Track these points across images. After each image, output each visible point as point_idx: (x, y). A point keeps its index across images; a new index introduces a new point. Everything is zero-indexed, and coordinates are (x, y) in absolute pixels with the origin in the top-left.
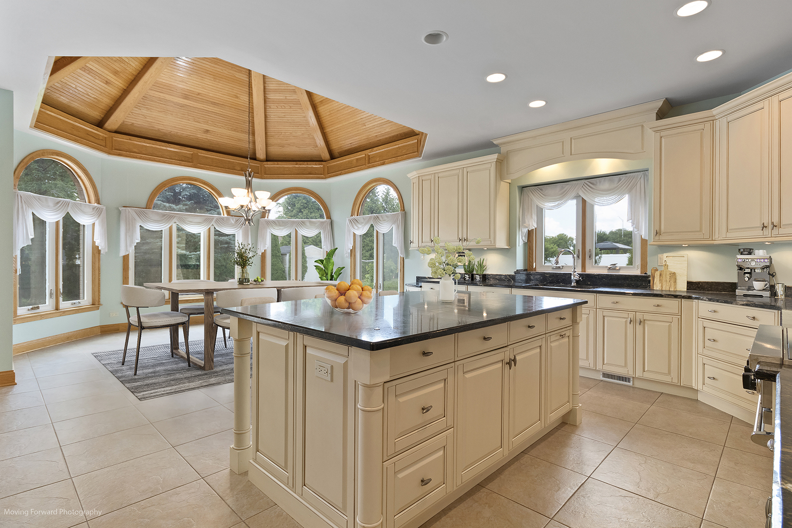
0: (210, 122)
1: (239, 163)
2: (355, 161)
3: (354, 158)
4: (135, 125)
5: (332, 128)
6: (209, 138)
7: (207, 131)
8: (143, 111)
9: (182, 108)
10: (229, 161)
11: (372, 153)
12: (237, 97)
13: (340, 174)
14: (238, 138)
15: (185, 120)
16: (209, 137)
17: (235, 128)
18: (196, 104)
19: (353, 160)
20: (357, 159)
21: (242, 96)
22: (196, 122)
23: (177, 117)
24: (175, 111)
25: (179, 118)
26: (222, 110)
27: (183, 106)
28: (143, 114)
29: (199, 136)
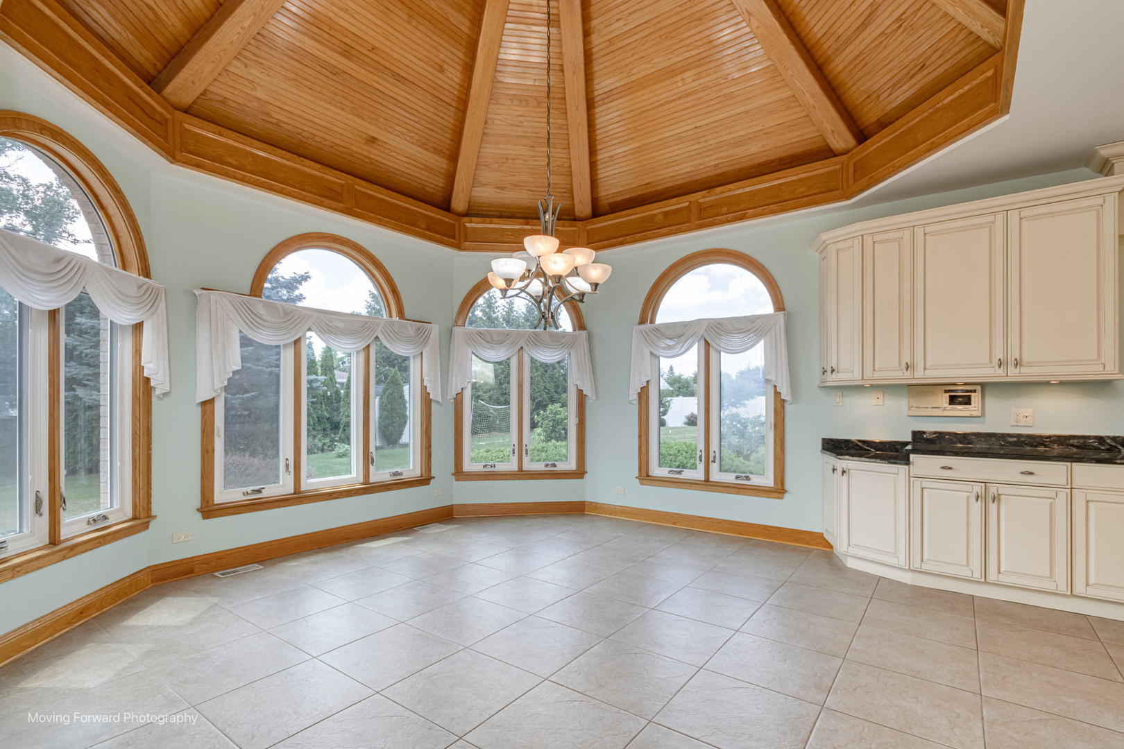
0: (381, 120)
1: (423, 214)
2: (660, 217)
3: (659, 211)
4: (230, 103)
5: (614, 152)
6: (372, 156)
7: (372, 140)
8: (252, 71)
9: (334, 77)
10: (407, 209)
11: (708, 199)
12: (442, 70)
13: (622, 244)
14: (424, 162)
15: (336, 106)
16: (374, 154)
17: (424, 140)
18: (362, 71)
19: (655, 215)
20: (666, 214)
21: (451, 70)
22: (355, 115)
23: (321, 99)
24: (319, 82)
25: (326, 102)
26: (408, 96)
27: (336, 72)
28: (250, 78)
29: (355, 149)
